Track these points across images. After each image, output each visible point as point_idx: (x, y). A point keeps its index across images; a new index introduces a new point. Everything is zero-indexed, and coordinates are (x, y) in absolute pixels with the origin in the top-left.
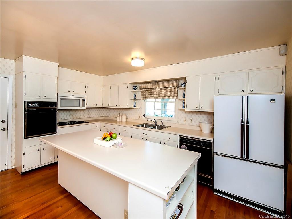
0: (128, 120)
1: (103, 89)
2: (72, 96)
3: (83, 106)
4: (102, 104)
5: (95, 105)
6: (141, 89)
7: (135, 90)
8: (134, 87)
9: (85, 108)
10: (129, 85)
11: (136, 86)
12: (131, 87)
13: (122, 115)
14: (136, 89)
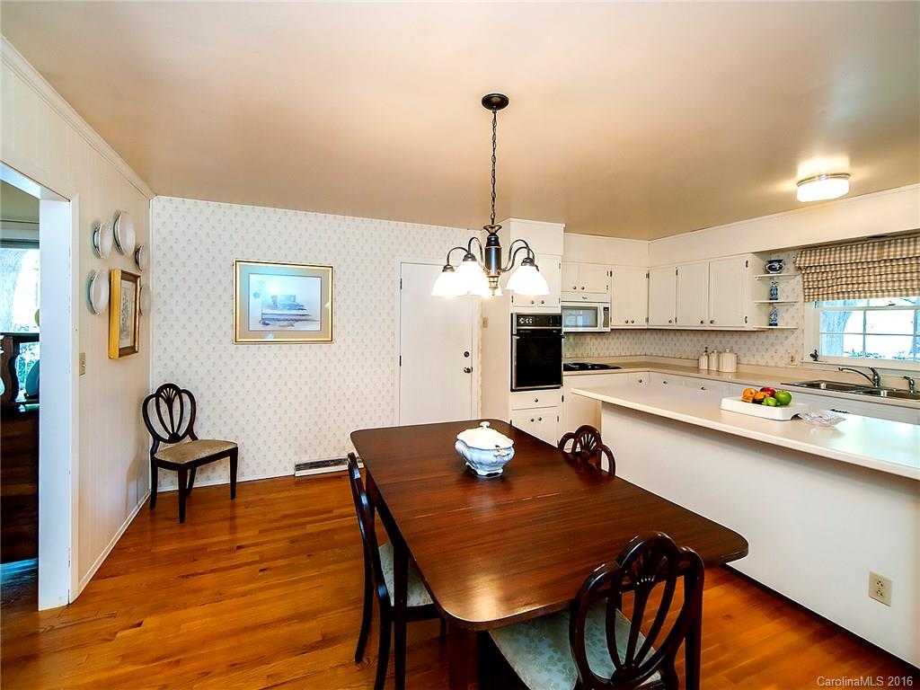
0: (743, 369)
1: (648, 276)
2: (583, 300)
3: (606, 324)
4: (647, 320)
5: (630, 323)
6: (800, 268)
7: (773, 274)
8: (770, 262)
9: (608, 330)
10: (750, 258)
11: (780, 261)
12: (762, 263)
13: (719, 353)
14: (780, 268)
